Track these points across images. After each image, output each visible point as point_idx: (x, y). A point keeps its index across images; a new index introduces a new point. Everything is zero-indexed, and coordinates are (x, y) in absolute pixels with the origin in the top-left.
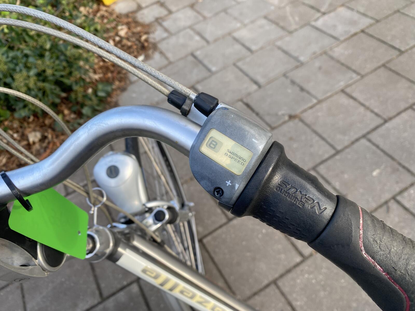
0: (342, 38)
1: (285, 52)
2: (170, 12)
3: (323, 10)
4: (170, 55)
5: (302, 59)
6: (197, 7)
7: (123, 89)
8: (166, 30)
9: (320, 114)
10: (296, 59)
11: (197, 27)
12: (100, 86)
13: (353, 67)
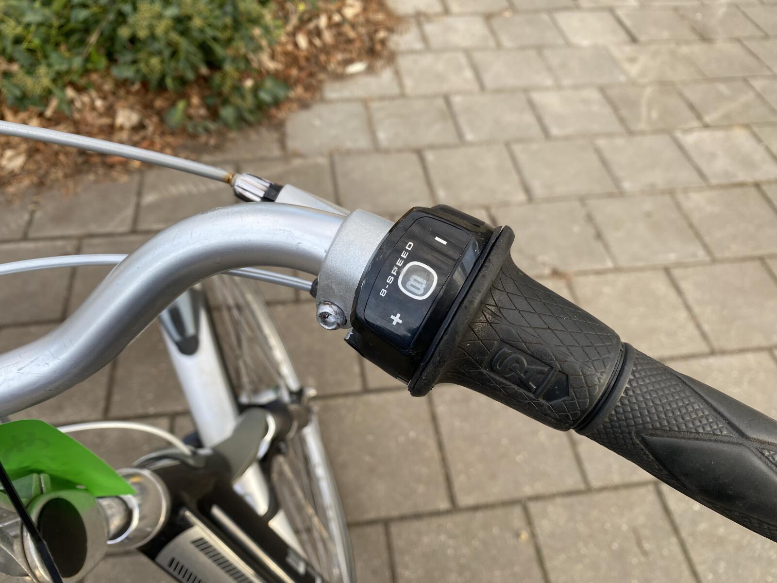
0: (714, 181)
1: (604, 162)
2: (447, 11)
3: (708, 119)
4: (409, 83)
5: (627, 185)
6: (496, 23)
7: (304, 105)
8: (424, 38)
9: (607, 290)
10: (617, 182)
11: (478, 56)
12: (269, 84)
13: (707, 239)
